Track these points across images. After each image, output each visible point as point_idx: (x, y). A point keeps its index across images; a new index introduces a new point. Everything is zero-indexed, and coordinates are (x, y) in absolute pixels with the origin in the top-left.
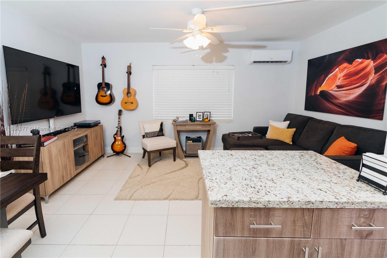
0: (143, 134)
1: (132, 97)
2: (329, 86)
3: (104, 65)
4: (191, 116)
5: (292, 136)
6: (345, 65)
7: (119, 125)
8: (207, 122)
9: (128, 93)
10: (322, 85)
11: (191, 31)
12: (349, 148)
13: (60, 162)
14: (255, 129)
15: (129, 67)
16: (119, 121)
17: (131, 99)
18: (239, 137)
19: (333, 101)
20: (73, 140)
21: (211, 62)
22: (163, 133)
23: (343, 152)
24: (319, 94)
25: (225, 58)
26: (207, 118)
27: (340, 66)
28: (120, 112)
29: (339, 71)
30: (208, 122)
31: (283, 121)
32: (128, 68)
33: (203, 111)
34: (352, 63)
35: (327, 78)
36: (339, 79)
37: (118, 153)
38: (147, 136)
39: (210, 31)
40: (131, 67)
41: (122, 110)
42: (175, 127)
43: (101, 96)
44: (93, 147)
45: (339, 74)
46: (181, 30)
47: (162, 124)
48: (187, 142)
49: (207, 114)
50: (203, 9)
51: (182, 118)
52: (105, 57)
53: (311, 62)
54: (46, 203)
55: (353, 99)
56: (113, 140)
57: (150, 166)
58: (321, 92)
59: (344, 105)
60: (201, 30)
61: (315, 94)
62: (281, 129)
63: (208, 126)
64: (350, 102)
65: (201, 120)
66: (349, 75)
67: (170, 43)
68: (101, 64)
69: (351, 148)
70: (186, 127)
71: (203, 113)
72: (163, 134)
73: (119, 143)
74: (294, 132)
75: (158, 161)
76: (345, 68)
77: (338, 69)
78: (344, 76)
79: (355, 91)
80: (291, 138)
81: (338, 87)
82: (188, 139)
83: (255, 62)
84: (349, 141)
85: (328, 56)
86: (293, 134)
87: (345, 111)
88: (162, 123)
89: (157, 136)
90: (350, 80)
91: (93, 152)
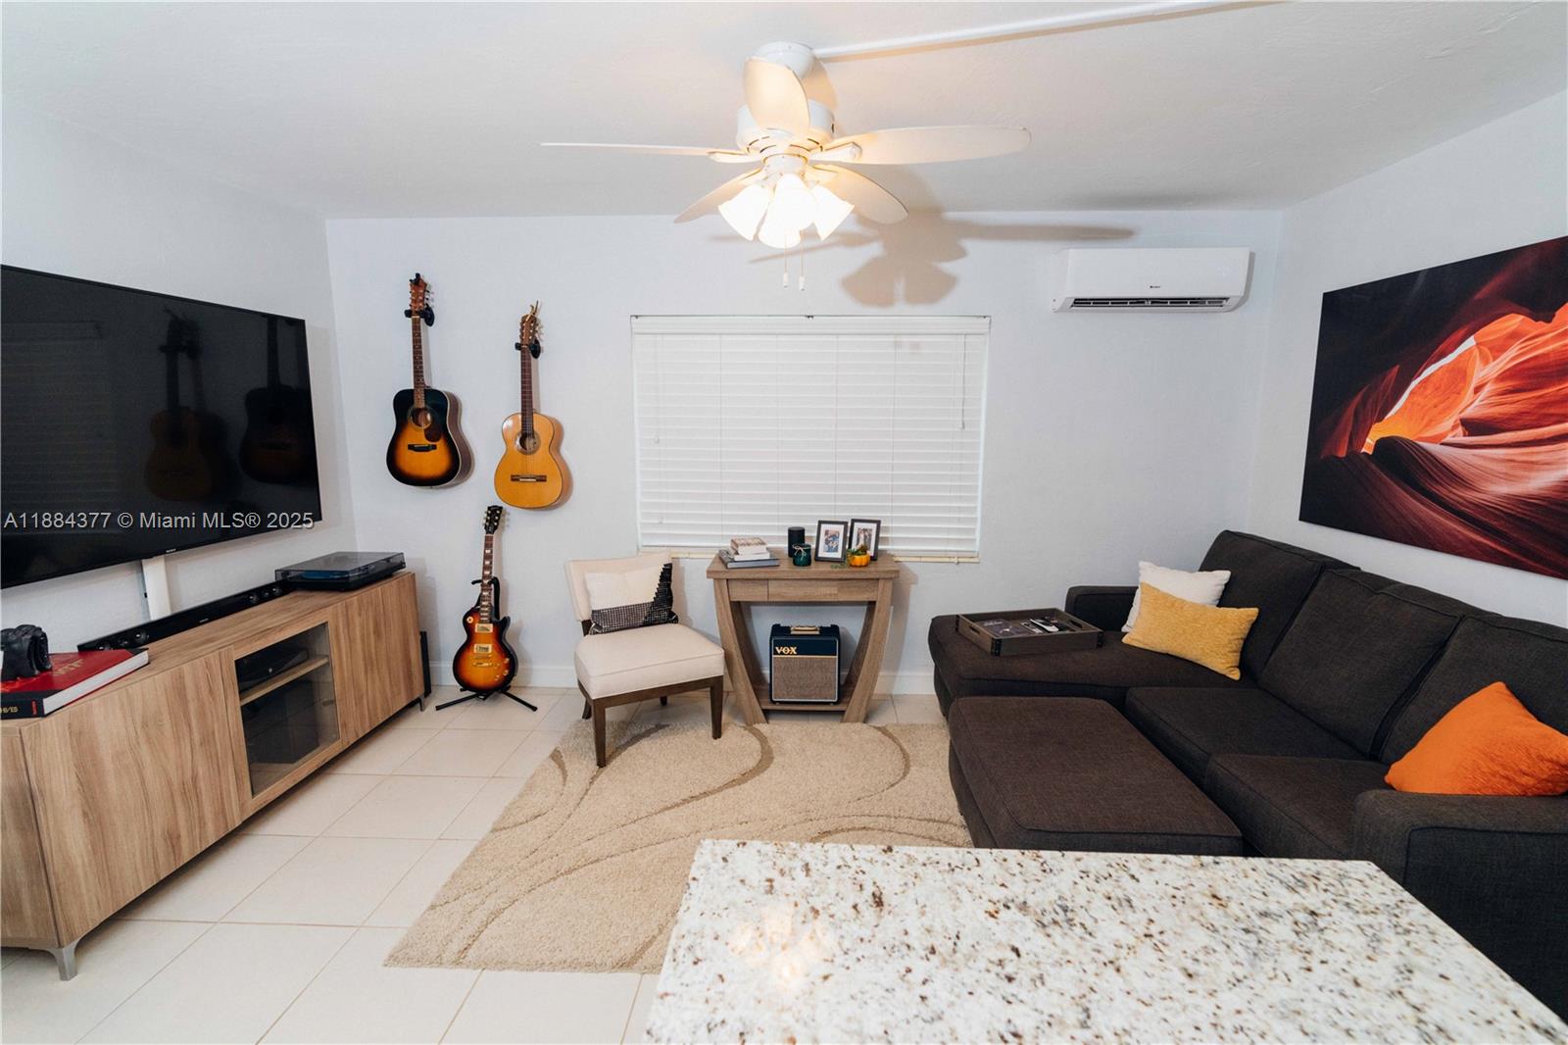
0: (586, 616)
1: (543, 449)
2: (1422, 419)
3: (422, 314)
4: (796, 536)
5: (1242, 642)
6: (1514, 321)
7: (487, 573)
8: (861, 566)
9: (526, 434)
10: (1386, 414)
11: (755, 157)
12: (1542, 759)
13: (149, 773)
14: (1077, 599)
15: (530, 323)
16: (488, 557)
17: (538, 462)
18: (1000, 640)
19: (1442, 491)
20: (237, 662)
21: (885, 300)
22: (673, 610)
23: (1507, 778)
24: (1370, 453)
25: (948, 283)
26: (864, 550)
27: (1480, 328)
28: (494, 518)
29: (1476, 353)
30: (866, 566)
31: (1201, 570)
32: (523, 328)
33: (847, 516)
34: (1554, 316)
35: (1414, 384)
36: (1477, 390)
37: (483, 693)
38: (597, 626)
39: (845, 155)
40: (536, 325)
41: (500, 508)
42: (720, 587)
43: (411, 447)
44: (362, 676)
45: (1478, 362)
46: (703, 151)
47: (670, 573)
48: (775, 650)
49: (865, 530)
50: (811, 49)
51: (752, 547)
52: (426, 278)
53: (1339, 307)
54: (64, 977)
55: (1548, 489)
56: (463, 637)
57: (602, 762)
58: (1381, 444)
59: (1496, 515)
60: (803, 153)
61: (1354, 454)
62: (1193, 605)
63: (864, 583)
64: (1529, 504)
65: (838, 555)
66: (1534, 372)
67: (675, 217)
68: (409, 308)
69: (1551, 761)
70: (772, 590)
71: (849, 527)
72: (671, 614)
73: (485, 647)
74: (1249, 627)
75: (647, 734)
76: (1514, 336)
77: (1474, 343)
78: (1502, 377)
79: (1561, 454)
80: (1235, 652)
81: (1472, 426)
82: (780, 634)
83: (1079, 302)
84: (1540, 720)
85: (1421, 276)
86: (1247, 632)
87: (1506, 547)
88: (670, 565)
89: (646, 624)
90: (1540, 397)
91: (359, 700)
